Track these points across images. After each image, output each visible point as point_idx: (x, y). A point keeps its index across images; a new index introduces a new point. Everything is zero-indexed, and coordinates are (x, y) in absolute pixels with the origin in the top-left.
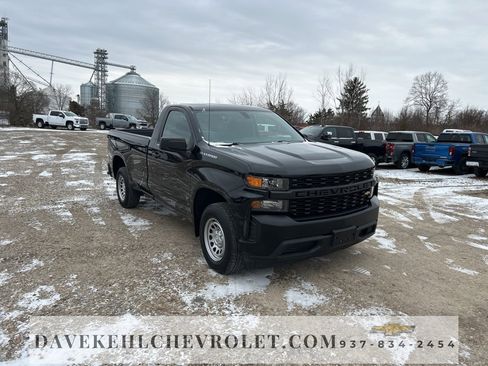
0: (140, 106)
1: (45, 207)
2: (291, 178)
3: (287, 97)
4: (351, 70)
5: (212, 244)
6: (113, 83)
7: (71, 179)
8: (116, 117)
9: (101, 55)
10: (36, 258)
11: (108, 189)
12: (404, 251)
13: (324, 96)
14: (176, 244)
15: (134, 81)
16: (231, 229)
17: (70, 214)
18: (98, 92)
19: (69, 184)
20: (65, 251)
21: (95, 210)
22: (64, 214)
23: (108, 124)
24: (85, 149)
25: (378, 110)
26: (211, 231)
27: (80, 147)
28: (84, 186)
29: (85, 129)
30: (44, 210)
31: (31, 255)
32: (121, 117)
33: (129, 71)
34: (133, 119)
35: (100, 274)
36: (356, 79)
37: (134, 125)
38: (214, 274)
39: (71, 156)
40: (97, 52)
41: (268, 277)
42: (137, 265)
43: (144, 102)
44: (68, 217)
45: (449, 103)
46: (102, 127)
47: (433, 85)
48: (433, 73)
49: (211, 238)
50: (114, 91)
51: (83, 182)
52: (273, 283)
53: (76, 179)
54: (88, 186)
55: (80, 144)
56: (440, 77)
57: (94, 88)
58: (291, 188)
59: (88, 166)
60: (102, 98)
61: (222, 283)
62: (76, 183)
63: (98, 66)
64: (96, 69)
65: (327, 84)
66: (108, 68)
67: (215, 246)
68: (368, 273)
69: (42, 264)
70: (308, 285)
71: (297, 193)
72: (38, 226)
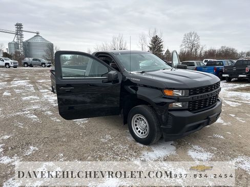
0: (45, 53)
1: (18, 113)
2: (189, 89)
3: (124, 46)
4: (155, 32)
5: (137, 129)
6: (27, 41)
7: (24, 96)
8: (33, 60)
9: (19, 26)
10: (31, 145)
11: (50, 100)
12: (229, 123)
13: (142, 45)
14: (109, 130)
15: (38, 40)
16: (154, 120)
17: (36, 117)
18: (18, 47)
19: (25, 98)
20: (46, 139)
21: (49, 113)
22: (32, 117)
23: (29, 64)
24: (23, 78)
25: (168, 51)
26: (136, 121)
27: (19, 77)
28: (34, 99)
29: (16, 67)
30: (19, 115)
31: (27, 144)
32: (36, 60)
33: (36, 34)
34: (44, 61)
35: (76, 152)
36: (156, 36)
37: (44, 64)
38: (142, 145)
39: (16, 82)
40: (17, 25)
41: (171, 144)
42: (94, 144)
43: (46, 51)
44: (36, 118)
45: (201, 47)
46: (26, 65)
47: (193, 38)
48: (192, 32)
49: (136, 125)
50: (28, 45)
51: (32, 97)
52: (177, 148)
53: (27, 96)
54: (36, 99)
55: (18, 75)
56: (196, 34)
57: (16, 44)
58: (190, 95)
59: (29, 88)
60: (21, 50)
61: (149, 150)
62: (28, 98)
63: (17, 33)
64: (17, 34)
65: (143, 38)
66: (24, 33)
67: (139, 129)
68: (222, 137)
69: (37, 149)
70: (196, 147)
71: (193, 97)
72: (21, 125)
